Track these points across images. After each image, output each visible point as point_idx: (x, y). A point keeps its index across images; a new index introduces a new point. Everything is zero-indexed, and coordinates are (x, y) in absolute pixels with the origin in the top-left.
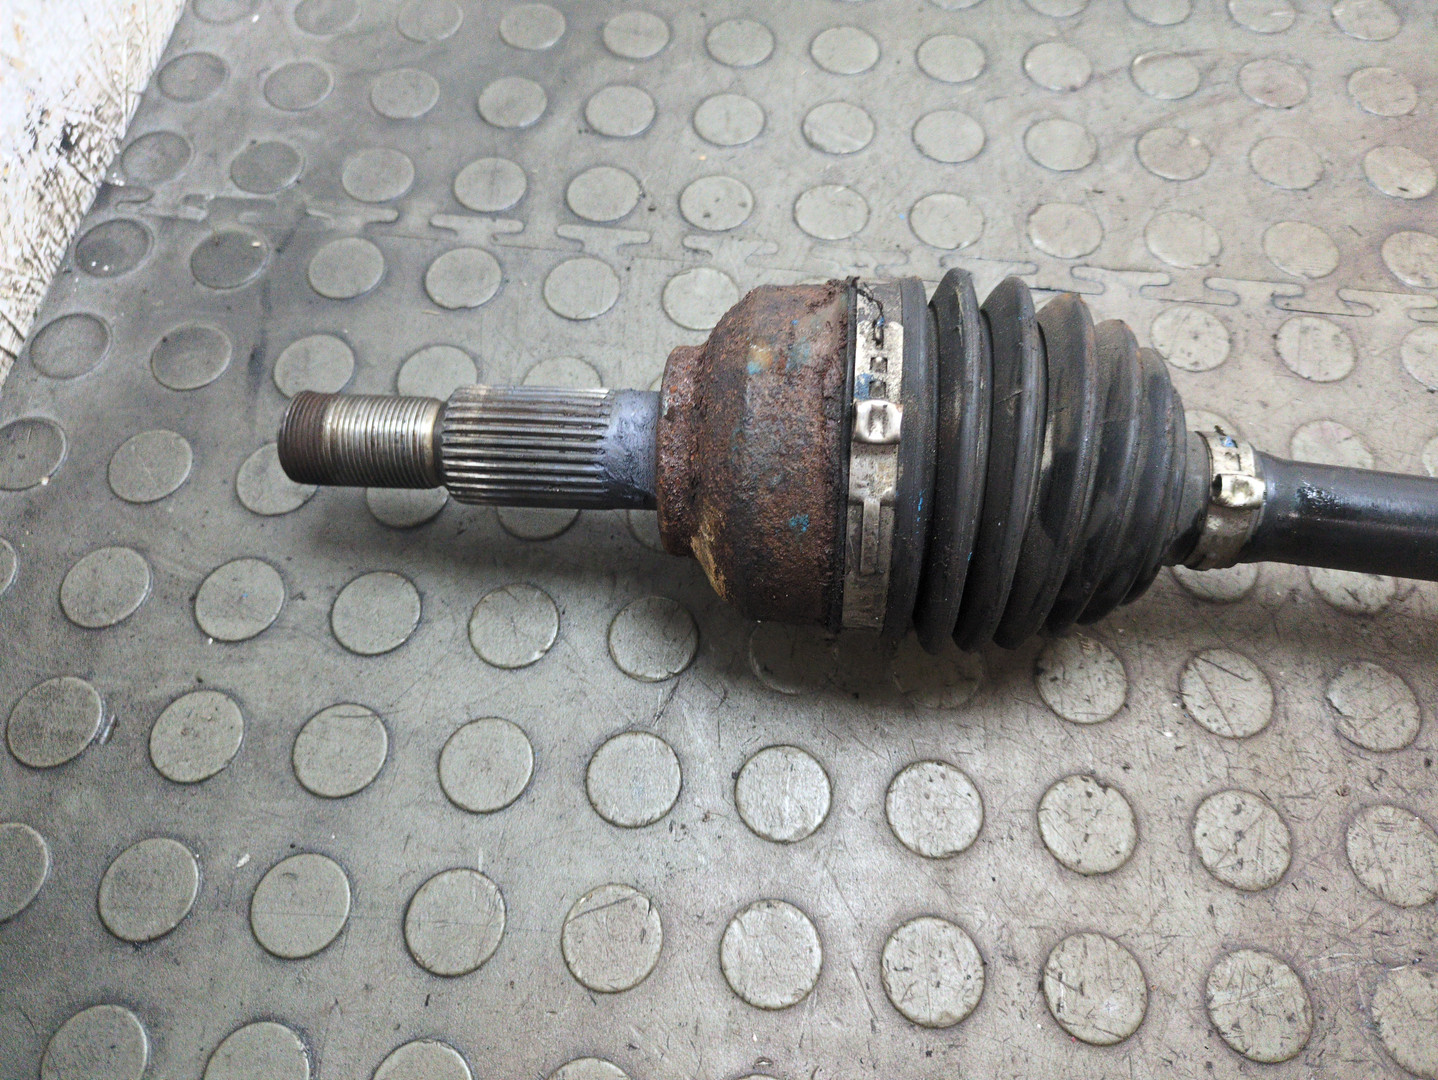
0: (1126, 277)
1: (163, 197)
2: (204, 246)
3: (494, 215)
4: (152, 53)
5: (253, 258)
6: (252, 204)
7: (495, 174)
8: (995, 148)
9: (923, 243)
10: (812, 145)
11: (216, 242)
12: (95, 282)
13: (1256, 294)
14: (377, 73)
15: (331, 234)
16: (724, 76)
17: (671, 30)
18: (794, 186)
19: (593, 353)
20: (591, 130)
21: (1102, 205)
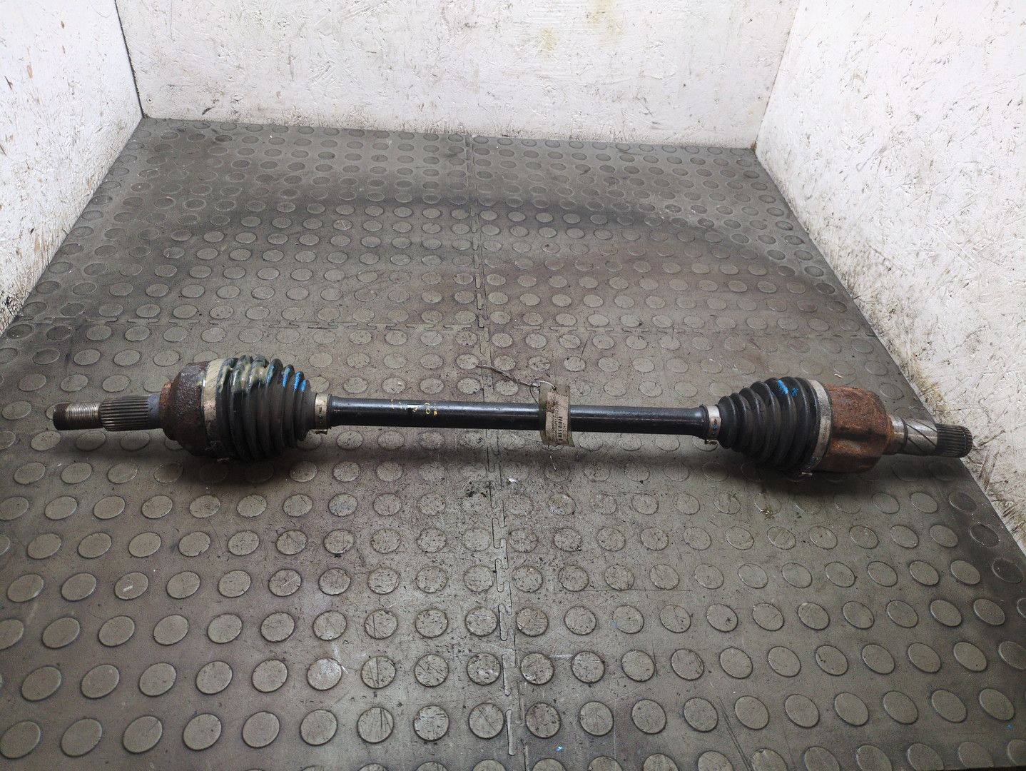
0: (344, 324)
1: (37, 318)
2: (52, 329)
3: (148, 318)
4: (34, 281)
5: (68, 332)
6: (68, 319)
7: (150, 309)
8: (311, 296)
9: (285, 319)
10: (254, 297)
11: (55, 329)
12: (14, 340)
13: (381, 326)
14: (113, 284)
15: (94, 325)
16: (229, 281)
17: (212, 270)
18: (247, 307)
19: (178, 349)
20: (183, 296)
21: (341, 309)
